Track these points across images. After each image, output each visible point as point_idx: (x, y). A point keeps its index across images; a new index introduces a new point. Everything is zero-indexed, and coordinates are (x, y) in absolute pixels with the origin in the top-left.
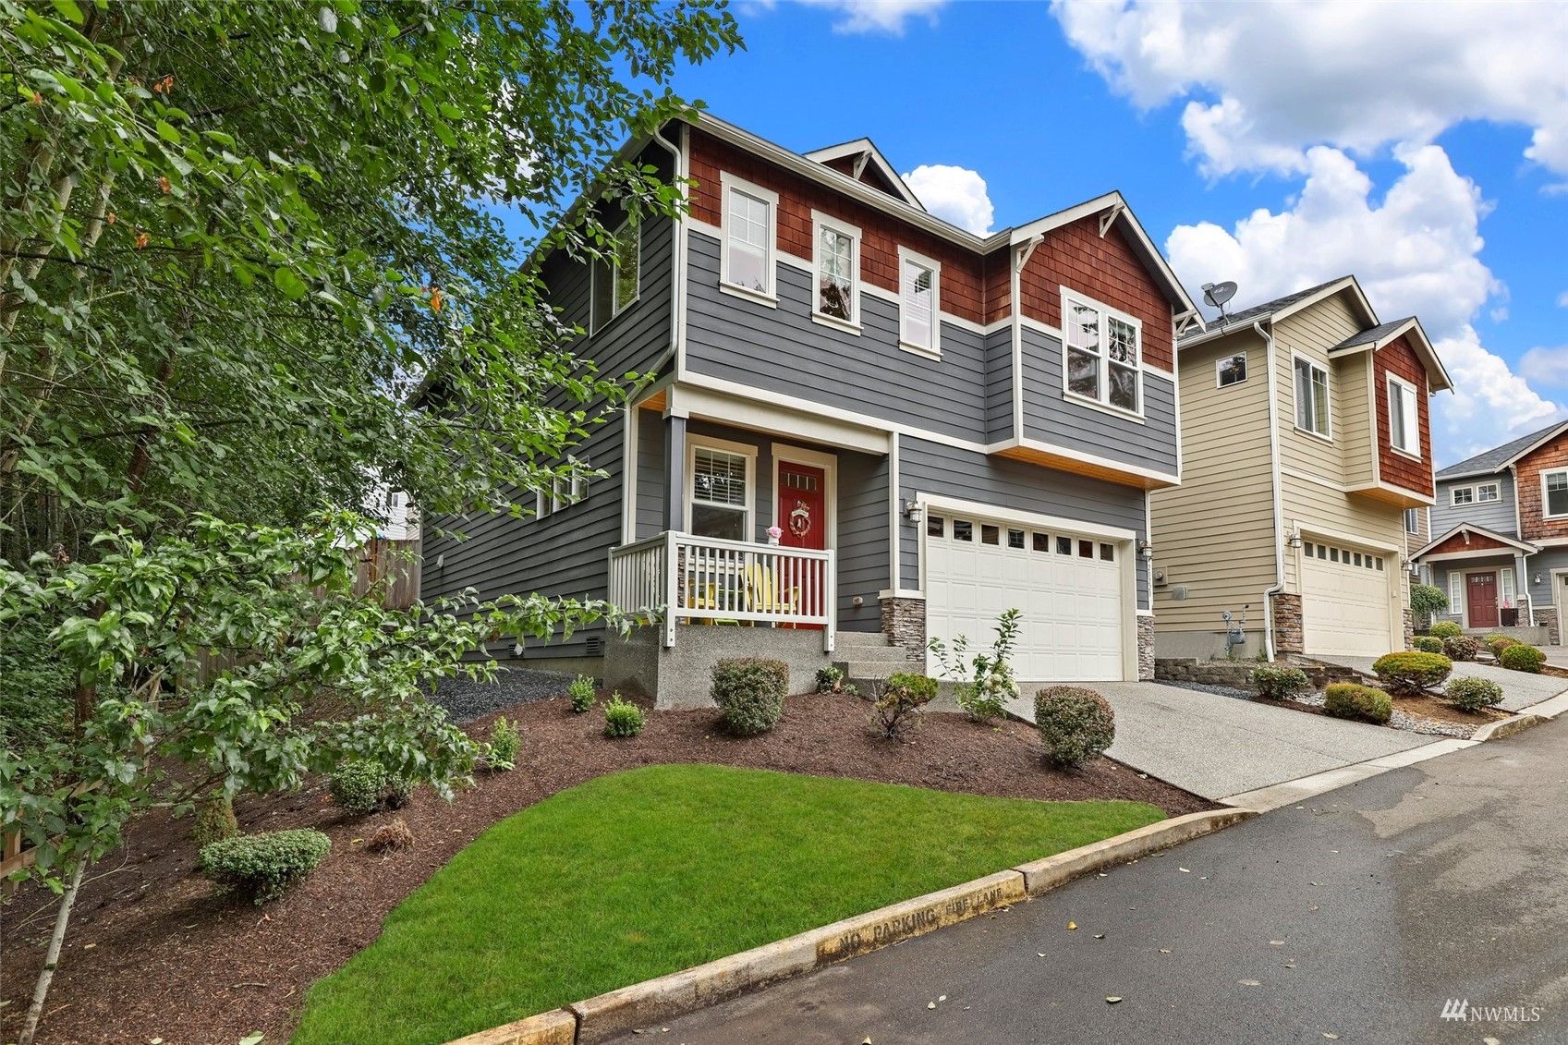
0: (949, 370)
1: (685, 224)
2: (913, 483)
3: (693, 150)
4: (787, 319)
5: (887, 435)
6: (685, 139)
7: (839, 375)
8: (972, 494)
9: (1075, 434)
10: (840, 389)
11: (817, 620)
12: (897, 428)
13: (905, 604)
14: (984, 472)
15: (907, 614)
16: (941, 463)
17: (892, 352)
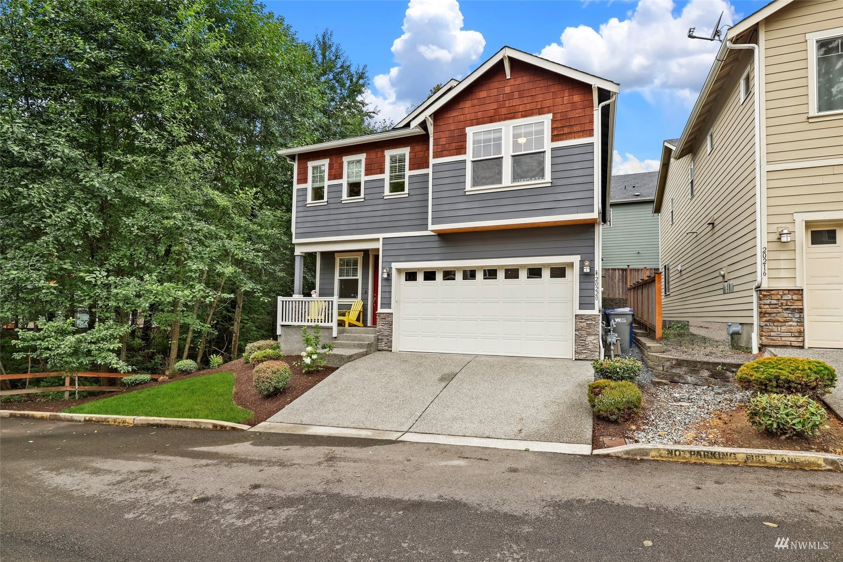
0: (414, 198)
1: (296, 187)
2: (390, 259)
3: (299, 160)
4: (332, 206)
5: (378, 240)
6: (297, 158)
7: (354, 221)
8: (427, 257)
9: (476, 211)
10: (354, 227)
11: (330, 324)
12: (381, 236)
13: (382, 316)
14: (436, 245)
15: (384, 320)
16: (407, 246)
17: (381, 202)
